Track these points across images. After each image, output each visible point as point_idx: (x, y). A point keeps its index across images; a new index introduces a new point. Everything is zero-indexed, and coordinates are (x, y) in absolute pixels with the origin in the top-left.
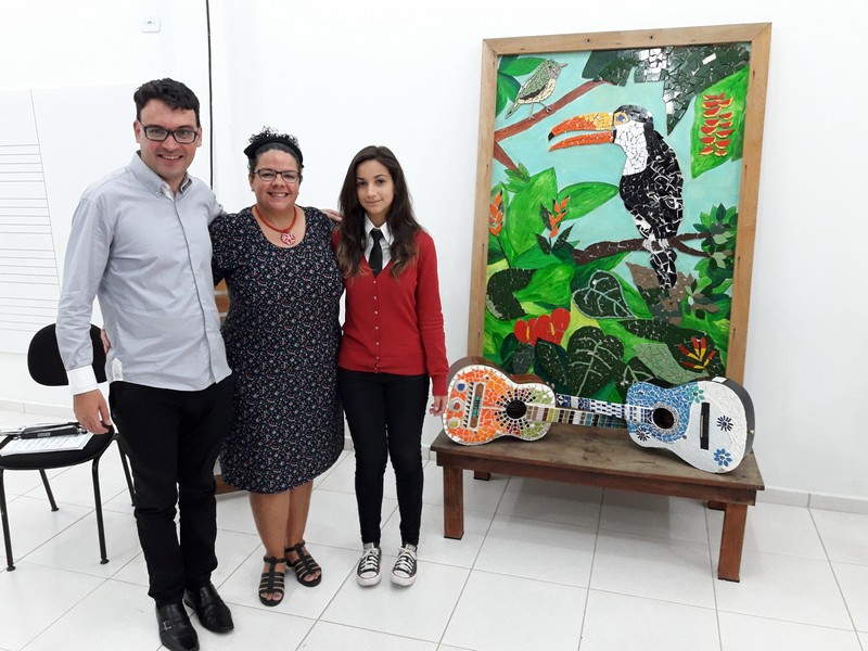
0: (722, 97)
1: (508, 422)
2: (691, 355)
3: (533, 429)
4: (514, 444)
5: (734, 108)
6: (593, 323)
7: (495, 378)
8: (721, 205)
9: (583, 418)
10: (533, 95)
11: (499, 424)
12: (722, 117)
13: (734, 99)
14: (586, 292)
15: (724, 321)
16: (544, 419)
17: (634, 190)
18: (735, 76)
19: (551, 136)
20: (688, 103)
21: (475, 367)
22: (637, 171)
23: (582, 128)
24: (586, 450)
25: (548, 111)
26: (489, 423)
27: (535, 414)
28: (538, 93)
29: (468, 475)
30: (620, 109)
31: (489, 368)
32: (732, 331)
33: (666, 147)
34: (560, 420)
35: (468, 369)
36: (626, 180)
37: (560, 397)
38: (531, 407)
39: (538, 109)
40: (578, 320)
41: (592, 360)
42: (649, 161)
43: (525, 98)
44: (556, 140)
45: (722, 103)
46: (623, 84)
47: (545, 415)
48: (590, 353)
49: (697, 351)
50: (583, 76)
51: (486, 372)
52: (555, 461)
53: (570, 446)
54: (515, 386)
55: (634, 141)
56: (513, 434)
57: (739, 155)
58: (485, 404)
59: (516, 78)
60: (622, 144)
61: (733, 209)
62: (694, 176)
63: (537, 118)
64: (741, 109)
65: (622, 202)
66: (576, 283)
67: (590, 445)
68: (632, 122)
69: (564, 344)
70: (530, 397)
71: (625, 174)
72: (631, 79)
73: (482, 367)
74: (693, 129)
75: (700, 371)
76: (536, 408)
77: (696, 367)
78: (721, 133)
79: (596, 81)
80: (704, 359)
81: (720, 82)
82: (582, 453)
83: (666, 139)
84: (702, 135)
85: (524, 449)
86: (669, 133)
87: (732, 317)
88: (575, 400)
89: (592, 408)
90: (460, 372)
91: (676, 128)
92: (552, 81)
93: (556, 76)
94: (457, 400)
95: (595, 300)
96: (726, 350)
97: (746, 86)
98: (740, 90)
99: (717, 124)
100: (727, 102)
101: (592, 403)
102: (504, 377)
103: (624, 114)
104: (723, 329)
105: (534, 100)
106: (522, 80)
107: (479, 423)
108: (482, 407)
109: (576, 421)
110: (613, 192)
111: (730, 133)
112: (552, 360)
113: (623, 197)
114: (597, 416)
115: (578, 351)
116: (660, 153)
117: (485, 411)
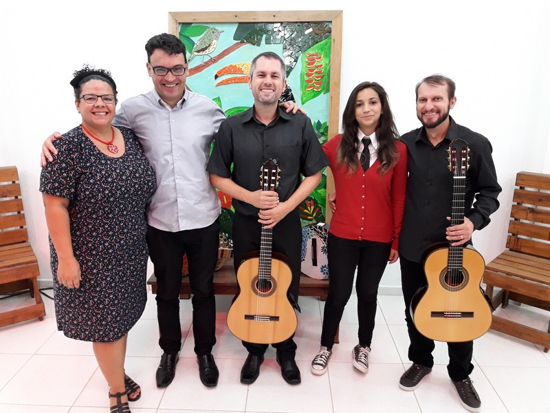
0: (316, 55)
2: (306, 211)
5: (323, 62)
8: (319, 121)
10: (203, 50)
12: (317, 67)
13: (324, 56)
15: (323, 190)
16: (222, 256)
18: (324, 42)
19: (216, 77)
20: (297, 58)
23: (235, 72)
28: (206, 48)
32: (327, 196)
39: (207, 59)
43: (198, 51)
44: (220, 80)
45: (318, 59)
46: (259, 45)
47: (222, 254)
49: (309, 208)
50: (234, 39)
57: (328, 91)
59: (192, 38)
61: (326, 123)
62: (303, 104)
63: (206, 65)
64: (328, 62)
72: (263, 42)
74: (301, 74)
75: (311, 220)
77: (309, 218)
78: (317, 77)
79: (242, 42)
80: (313, 213)
81: (315, 46)
84: (306, 78)
87: (327, 187)
91: (291, 74)
92: (214, 41)
93: (217, 38)
96: (325, 207)
97: (330, 47)
98: (327, 51)
99: (315, 71)
100: (320, 58)
104: (323, 195)
105: (204, 53)
106: (196, 39)
111: (322, 77)
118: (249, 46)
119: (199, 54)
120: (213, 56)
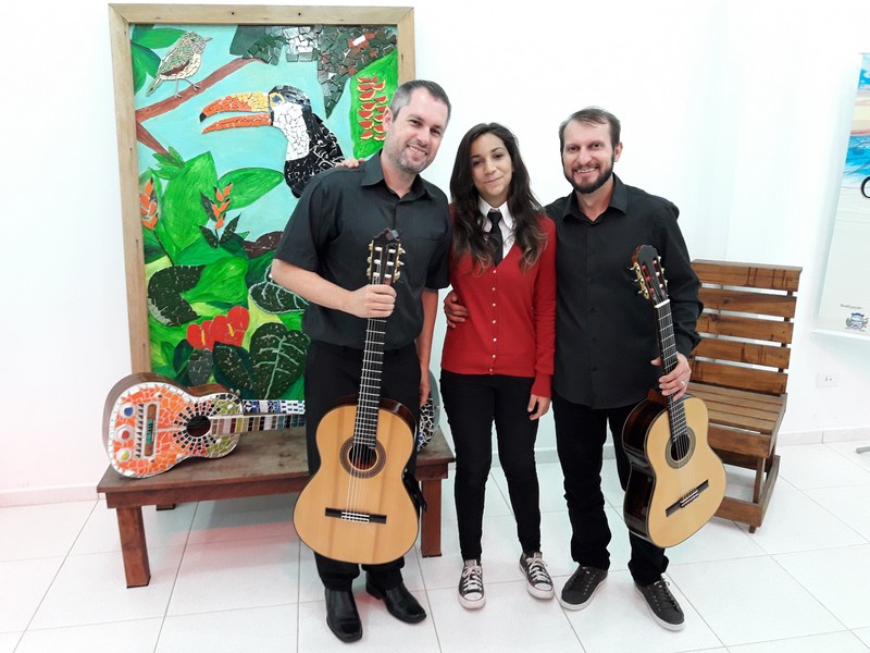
0: (375, 80)
4: (199, 466)
5: (386, 92)
6: (275, 318)
7: (170, 394)
9: (274, 422)
10: (176, 71)
11: (179, 446)
12: (377, 100)
13: (387, 83)
14: (263, 286)
16: (232, 430)
17: (300, 177)
18: (385, 59)
19: (203, 117)
20: (343, 85)
21: (143, 386)
22: (301, 156)
23: (235, 109)
24: (281, 455)
25: (196, 89)
26: (166, 448)
27: (221, 426)
28: (182, 68)
29: (149, 512)
30: (275, 90)
31: (160, 385)
33: (326, 131)
34: (250, 429)
35: (134, 390)
36: (290, 166)
37: (248, 403)
38: (216, 421)
39: (184, 87)
40: (258, 317)
41: (278, 358)
42: (311, 146)
43: (168, 74)
45: (376, 87)
46: (275, 63)
47: (233, 426)
48: (275, 351)
50: (231, 52)
51: (158, 389)
52: (249, 474)
53: (264, 454)
54: (195, 400)
55: (293, 123)
56: (198, 454)
58: (160, 426)
59: (154, 51)
60: (281, 127)
63: (184, 96)
65: (289, 189)
66: (252, 277)
67: (284, 449)
68: (289, 104)
69: (246, 345)
70: (214, 409)
71: (288, 159)
72: (282, 58)
73: (151, 385)
74: (351, 113)
76: (222, 421)
78: (378, 117)
79: (246, 58)
81: (372, 65)
82: (277, 460)
83: (326, 123)
84: (360, 119)
85: (212, 469)
86: (328, 117)
88: (264, 404)
90: (125, 394)
91: (335, 111)
92: (196, 56)
93: (200, 50)
94: (123, 428)
95: (274, 294)
97: (396, 68)
98: (392, 74)
99: (373, 108)
100: (381, 86)
101: (282, 405)
102: (180, 391)
103: (280, 95)
105: (178, 76)
106: (162, 53)
107: (155, 450)
108: (157, 431)
109: (267, 427)
110: (278, 179)
112: (234, 365)
113: (290, 184)
114: (289, 417)
115: (262, 350)
117: (160, 435)
118: (257, 64)
119: (170, 78)
120: (194, 81)
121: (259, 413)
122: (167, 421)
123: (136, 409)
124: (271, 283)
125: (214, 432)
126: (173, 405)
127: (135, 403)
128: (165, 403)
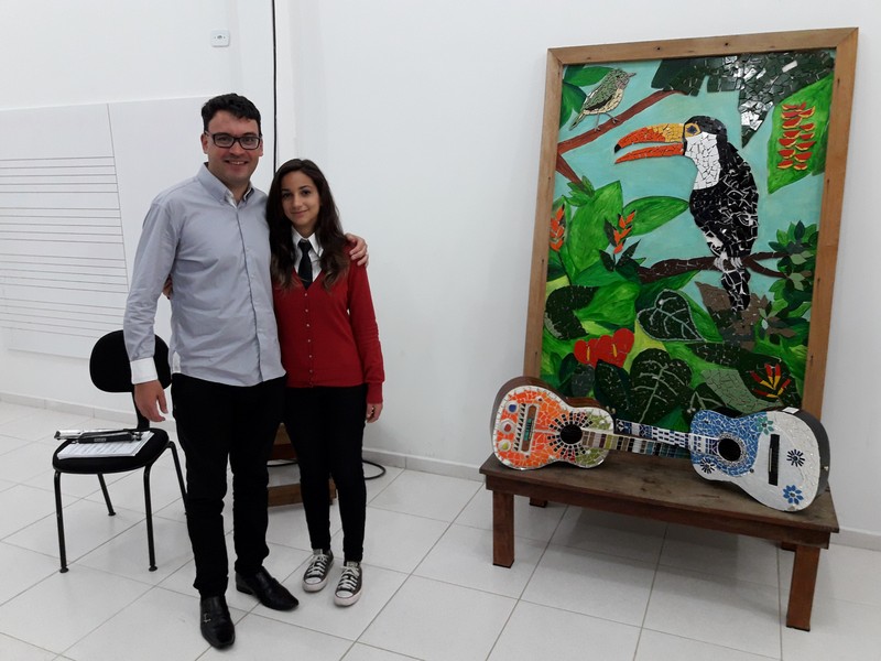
0: (803, 106)
1: (563, 447)
2: (763, 382)
3: (589, 456)
4: (567, 471)
5: (816, 118)
6: (659, 345)
7: (549, 400)
8: (800, 224)
9: (643, 446)
10: (599, 106)
11: (552, 448)
12: (802, 128)
13: (817, 109)
14: (651, 312)
15: (800, 347)
16: (601, 446)
17: (706, 206)
18: (817, 84)
19: (617, 148)
20: (765, 113)
21: (527, 388)
22: (709, 186)
23: (650, 140)
24: (646, 480)
25: (615, 122)
26: (540, 448)
27: (592, 439)
28: (604, 103)
29: (521, 503)
30: (691, 121)
31: (542, 390)
32: (809, 358)
33: (740, 160)
34: (619, 448)
35: (520, 390)
36: (696, 195)
37: (621, 423)
38: (587, 433)
39: (603, 120)
40: (643, 342)
41: (657, 385)
42: (722, 175)
43: (591, 109)
44: (623, 153)
45: (804, 114)
46: (695, 93)
47: (602, 442)
48: (655, 377)
49: (771, 378)
50: (653, 86)
51: (539, 394)
52: (611, 490)
53: (629, 475)
54: (570, 409)
55: (706, 153)
56: (567, 460)
57: (821, 169)
58: (538, 427)
59: (582, 88)
60: (693, 157)
61: (814, 226)
62: (771, 192)
63: (603, 129)
64: (824, 120)
65: (693, 218)
66: (641, 302)
67: (651, 476)
68: (705, 134)
69: (627, 367)
70: (586, 422)
71: (696, 188)
72: (704, 88)
73: (534, 388)
74: (770, 141)
75: (773, 400)
76: (593, 434)
77: (769, 395)
78: (802, 146)
79: (667, 92)
80: (779, 387)
81: (801, 91)
82: (641, 484)
83: (741, 152)
84: (780, 147)
85: (579, 477)
86: (743, 146)
87: (809, 343)
88: (636, 427)
89: (653, 436)
90: (512, 393)
91: (752, 141)
92: (619, 91)
93: (624, 85)
94: (507, 421)
95: (661, 321)
96: (802, 378)
97: (830, 93)
98: (824, 99)
99: (797, 136)
100: (809, 112)
101: (653, 431)
102: (558, 399)
103: (696, 126)
104: (800, 356)
105: (600, 111)
106: (589, 90)
107: (531, 446)
108: (534, 430)
109: (636, 449)
110: (682, 208)
111: (812, 145)
112: (614, 384)
113: (693, 212)
114: (659, 445)
115: (642, 374)
116: (734, 167)
117: (537, 434)
118: (677, 96)
119: (592, 113)
121: (631, 434)
122: (543, 423)
123: (519, 407)
124: (660, 310)
125: (584, 443)
126: (551, 410)
127: (519, 402)
128: (544, 407)
